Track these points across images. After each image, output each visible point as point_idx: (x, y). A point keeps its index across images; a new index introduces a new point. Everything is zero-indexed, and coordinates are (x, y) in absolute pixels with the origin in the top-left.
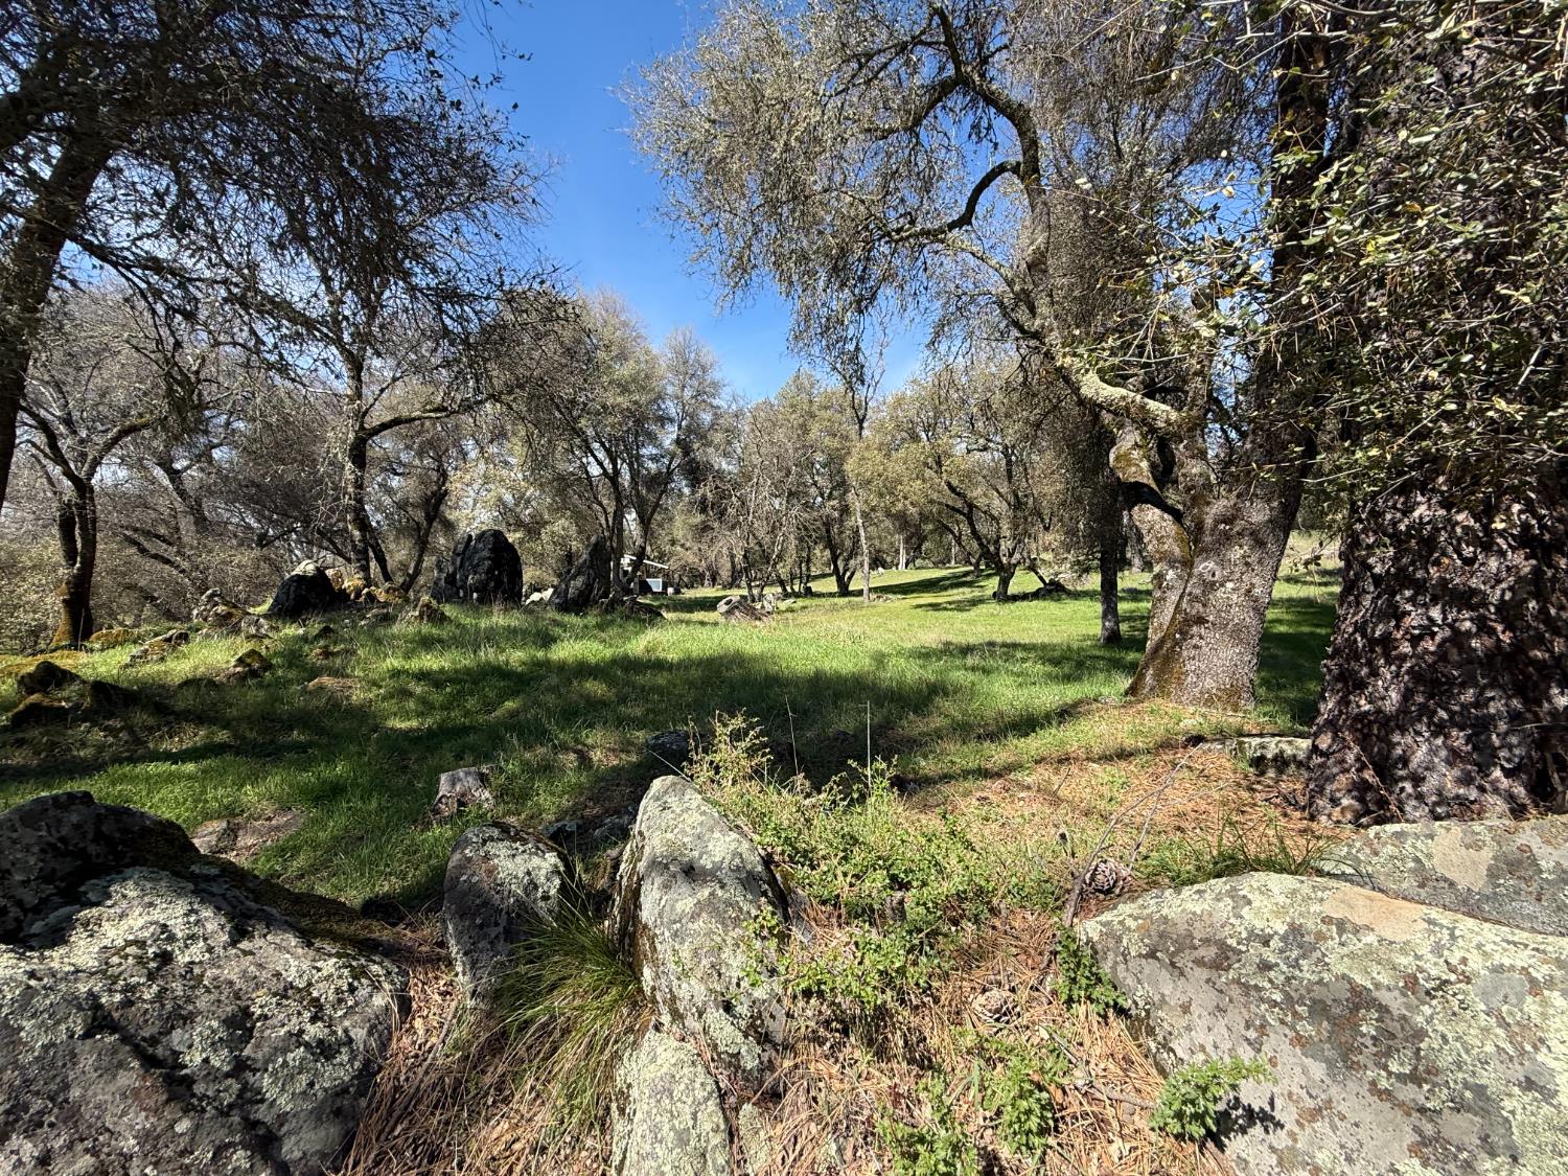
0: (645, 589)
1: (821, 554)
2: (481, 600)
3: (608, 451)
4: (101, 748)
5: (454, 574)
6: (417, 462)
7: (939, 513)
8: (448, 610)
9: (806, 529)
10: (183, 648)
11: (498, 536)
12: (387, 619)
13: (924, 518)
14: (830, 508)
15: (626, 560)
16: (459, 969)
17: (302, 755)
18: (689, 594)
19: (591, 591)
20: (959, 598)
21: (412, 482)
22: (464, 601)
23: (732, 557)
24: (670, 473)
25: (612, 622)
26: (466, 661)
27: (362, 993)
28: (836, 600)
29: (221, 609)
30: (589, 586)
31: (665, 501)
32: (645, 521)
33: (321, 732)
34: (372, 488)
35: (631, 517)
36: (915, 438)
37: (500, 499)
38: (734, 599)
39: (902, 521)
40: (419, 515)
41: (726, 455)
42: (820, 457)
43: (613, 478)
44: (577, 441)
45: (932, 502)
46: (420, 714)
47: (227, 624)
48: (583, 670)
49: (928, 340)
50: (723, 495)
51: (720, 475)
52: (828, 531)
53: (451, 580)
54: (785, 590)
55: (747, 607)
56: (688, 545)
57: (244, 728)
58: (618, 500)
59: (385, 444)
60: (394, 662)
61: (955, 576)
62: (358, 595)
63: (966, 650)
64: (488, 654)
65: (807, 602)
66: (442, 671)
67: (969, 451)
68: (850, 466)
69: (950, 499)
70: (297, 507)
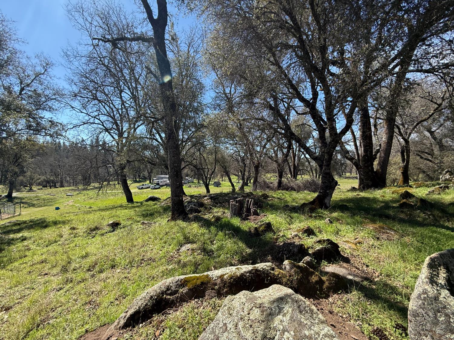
4: (424, 219)
10: (447, 191)
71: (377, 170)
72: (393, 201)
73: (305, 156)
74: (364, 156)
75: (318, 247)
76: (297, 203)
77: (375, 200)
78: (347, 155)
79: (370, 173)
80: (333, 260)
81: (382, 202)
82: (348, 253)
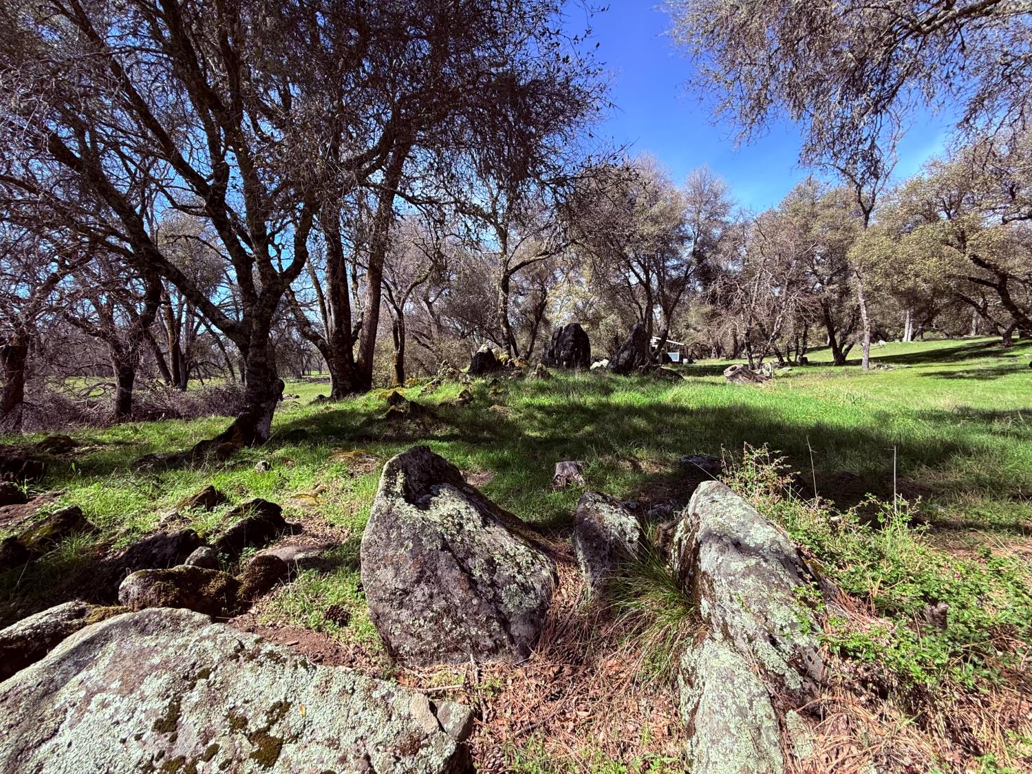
0: (667, 360)
1: (818, 331)
2: (568, 366)
3: (643, 266)
4: (415, 431)
5: (553, 351)
6: (531, 287)
7: (959, 286)
8: (552, 372)
9: (805, 310)
10: (439, 387)
11: (577, 326)
12: (521, 376)
13: (937, 292)
14: (831, 291)
15: (654, 340)
16: (583, 568)
17: (488, 444)
18: (699, 363)
19: (633, 361)
20: (981, 367)
21: (529, 298)
22: (558, 366)
23: (735, 336)
24: (687, 277)
25: (648, 381)
26: (563, 401)
27: (538, 567)
28: (832, 368)
29: (451, 369)
30: (632, 357)
31: (684, 297)
32: (668, 313)
33: (496, 433)
34: (510, 305)
35: (658, 311)
36: (931, 218)
37: (575, 305)
38: (738, 367)
39: (910, 298)
40: (532, 317)
41: (733, 258)
42: (821, 249)
43: (646, 285)
44: (623, 262)
45: (950, 277)
46: (540, 429)
47: (454, 376)
48: (631, 410)
49: (961, 118)
50: (729, 289)
51: (726, 274)
52: (826, 311)
53: (551, 354)
54: (781, 360)
55: (749, 373)
56: (699, 328)
57: (464, 428)
58: (649, 299)
59: (516, 278)
60: (526, 400)
61: (975, 347)
62: (506, 363)
63: (991, 416)
64: (575, 398)
65: (803, 370)
66: (550, 406)
67: (1005, 222)
68: (853, 254)
69: (975, 271)
70: (477, 317)
71: (359, 360)
72: (379, 412)
73: (208, 327)
74: (336, 332)
75: (233, 524)
76: (182, 446)
77: (353, 413)
78: (306, 329)
79: (347, 366)
80: (266, 539)
81: (364, 415)
82: (299, 517)
